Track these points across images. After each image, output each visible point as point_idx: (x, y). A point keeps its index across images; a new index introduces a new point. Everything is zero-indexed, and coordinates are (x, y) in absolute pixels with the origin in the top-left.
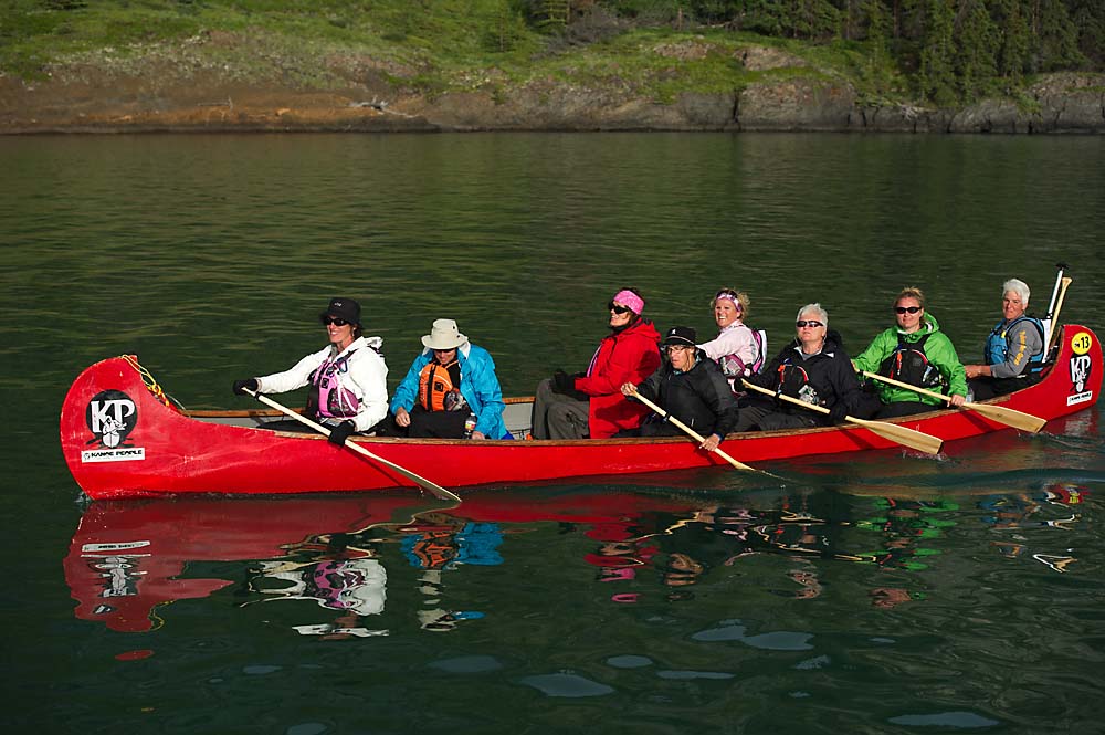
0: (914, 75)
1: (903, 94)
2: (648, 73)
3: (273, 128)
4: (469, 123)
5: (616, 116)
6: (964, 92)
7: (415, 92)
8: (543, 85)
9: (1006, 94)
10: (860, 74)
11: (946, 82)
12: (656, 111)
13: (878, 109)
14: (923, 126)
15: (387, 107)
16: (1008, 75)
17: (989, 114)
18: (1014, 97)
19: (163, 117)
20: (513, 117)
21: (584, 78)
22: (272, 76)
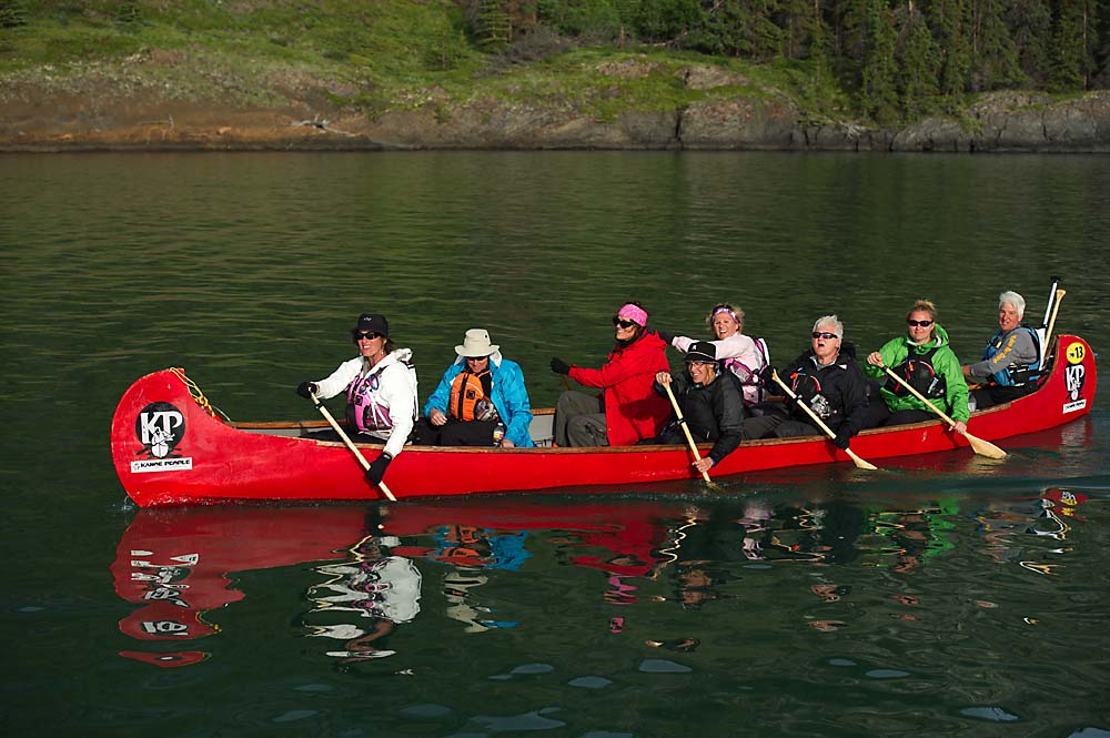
0: (856, 94)
1: (846, 113)
2: (591, 91)
3: (214, 147)
4: (412, 142)
5: (559, 134)
6: (906, 111)
7: (357, 111)
8: (485, 103)
9: (948, 112)
10: (801, 92)
11: (888, 101)
12: (598, 130)
13: (820, 128)
14: (866, 144)
15: (329, 125)
16: (950, 93)
17: (931, 133)
18: (956, 116)
19: (103, 136)
20: (455, 136)
21: (528, 96)
22: (213, 95)
